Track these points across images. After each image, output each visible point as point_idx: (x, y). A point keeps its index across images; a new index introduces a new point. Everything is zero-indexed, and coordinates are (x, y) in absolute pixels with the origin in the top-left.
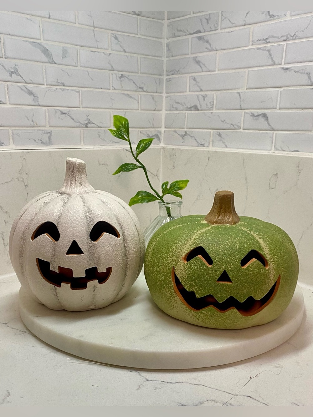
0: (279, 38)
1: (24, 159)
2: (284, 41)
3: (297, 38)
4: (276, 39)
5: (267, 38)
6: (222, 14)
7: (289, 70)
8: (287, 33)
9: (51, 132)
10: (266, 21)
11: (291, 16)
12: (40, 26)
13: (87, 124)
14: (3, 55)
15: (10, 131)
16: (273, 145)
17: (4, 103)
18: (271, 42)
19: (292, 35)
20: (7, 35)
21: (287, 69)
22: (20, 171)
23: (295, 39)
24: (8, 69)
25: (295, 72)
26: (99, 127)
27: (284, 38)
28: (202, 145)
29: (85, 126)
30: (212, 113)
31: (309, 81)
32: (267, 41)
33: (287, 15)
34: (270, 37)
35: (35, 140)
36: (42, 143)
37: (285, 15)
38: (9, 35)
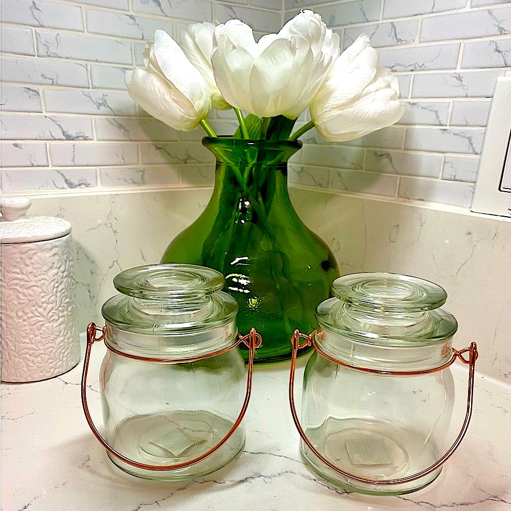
0: (405, 67)
1: (113, 202)
2: (412, 70)
3: (425, 68)
4: (402, 68)
5: (393, 65)
6: (345, 33)
7: (416, 105)
8: (415, 62)
9: (144, 170)
10: (392, 46)
11: (420, 42)
12: (132, 50)
13: (186, 159)
14: (90, 85)
15: (98, 170)
16: (397, 191)
17: (90, 140)
18: (397, 70)
19: (421, 65)
20: (95, 61)
21: (414, 104)
22: (108, 216)
23: (423, 70)
24: (95, 101)
25: (423, 108)
26: (200, 162)
27: (411, 68)
28: (320, 184)
29: (183, 162)
30: (331, 148)
31: (437, 120)
32: (394, 69)
33: (415, 41)
34: (396, 65)
35: (126, 180)
36: (133, 183)
37: (414, 40)
38: (97, 61)
